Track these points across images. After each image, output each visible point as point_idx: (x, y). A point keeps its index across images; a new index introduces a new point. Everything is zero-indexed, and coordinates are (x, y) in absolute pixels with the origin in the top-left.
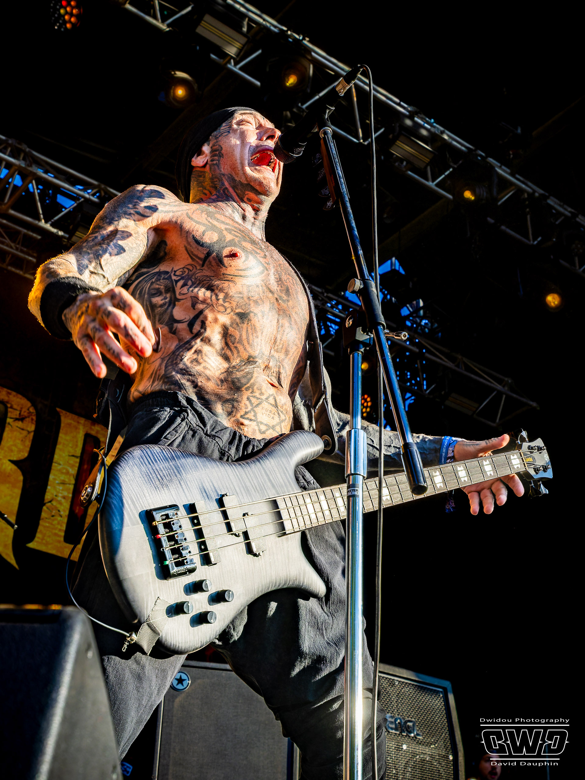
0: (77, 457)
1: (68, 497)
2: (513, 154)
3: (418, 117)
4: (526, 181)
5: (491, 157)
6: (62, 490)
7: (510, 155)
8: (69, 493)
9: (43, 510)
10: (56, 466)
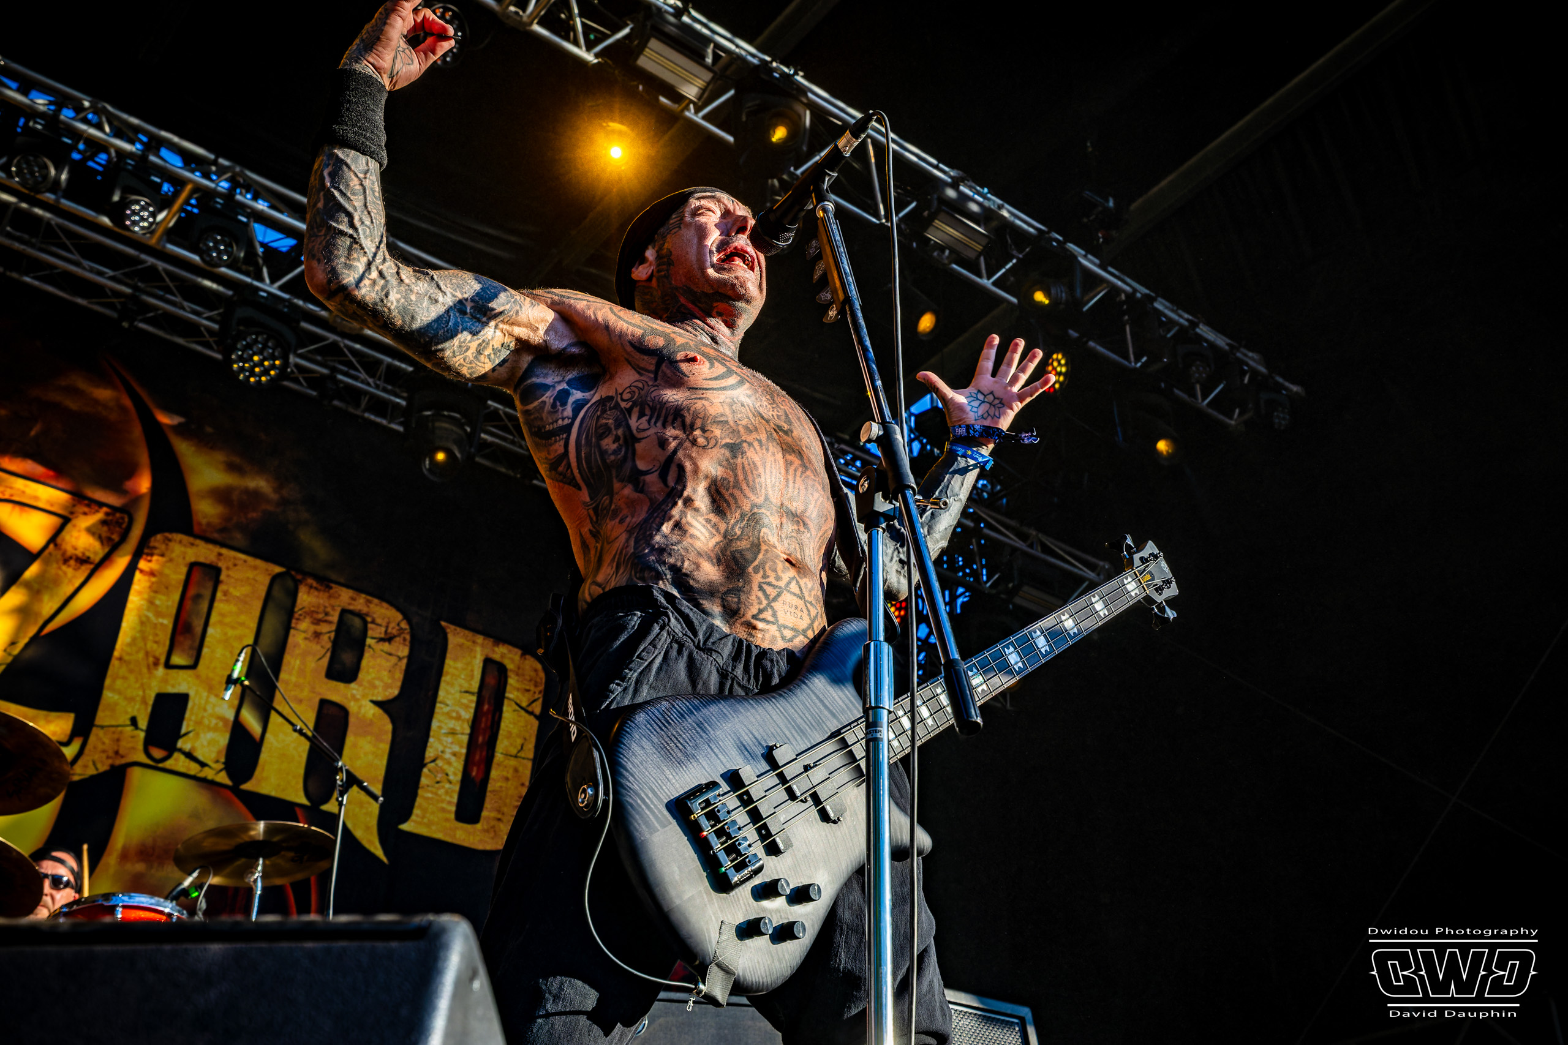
0: (472, 693)
1: (461, 754)
2: (1103, 237)
3: (966, 186)
4: (1122, 276)
5: (1070, 242)
6: (452, 743)
7: (1099, 238)
8: (461, 747)
9: (423, 774)
10: (441, 708)
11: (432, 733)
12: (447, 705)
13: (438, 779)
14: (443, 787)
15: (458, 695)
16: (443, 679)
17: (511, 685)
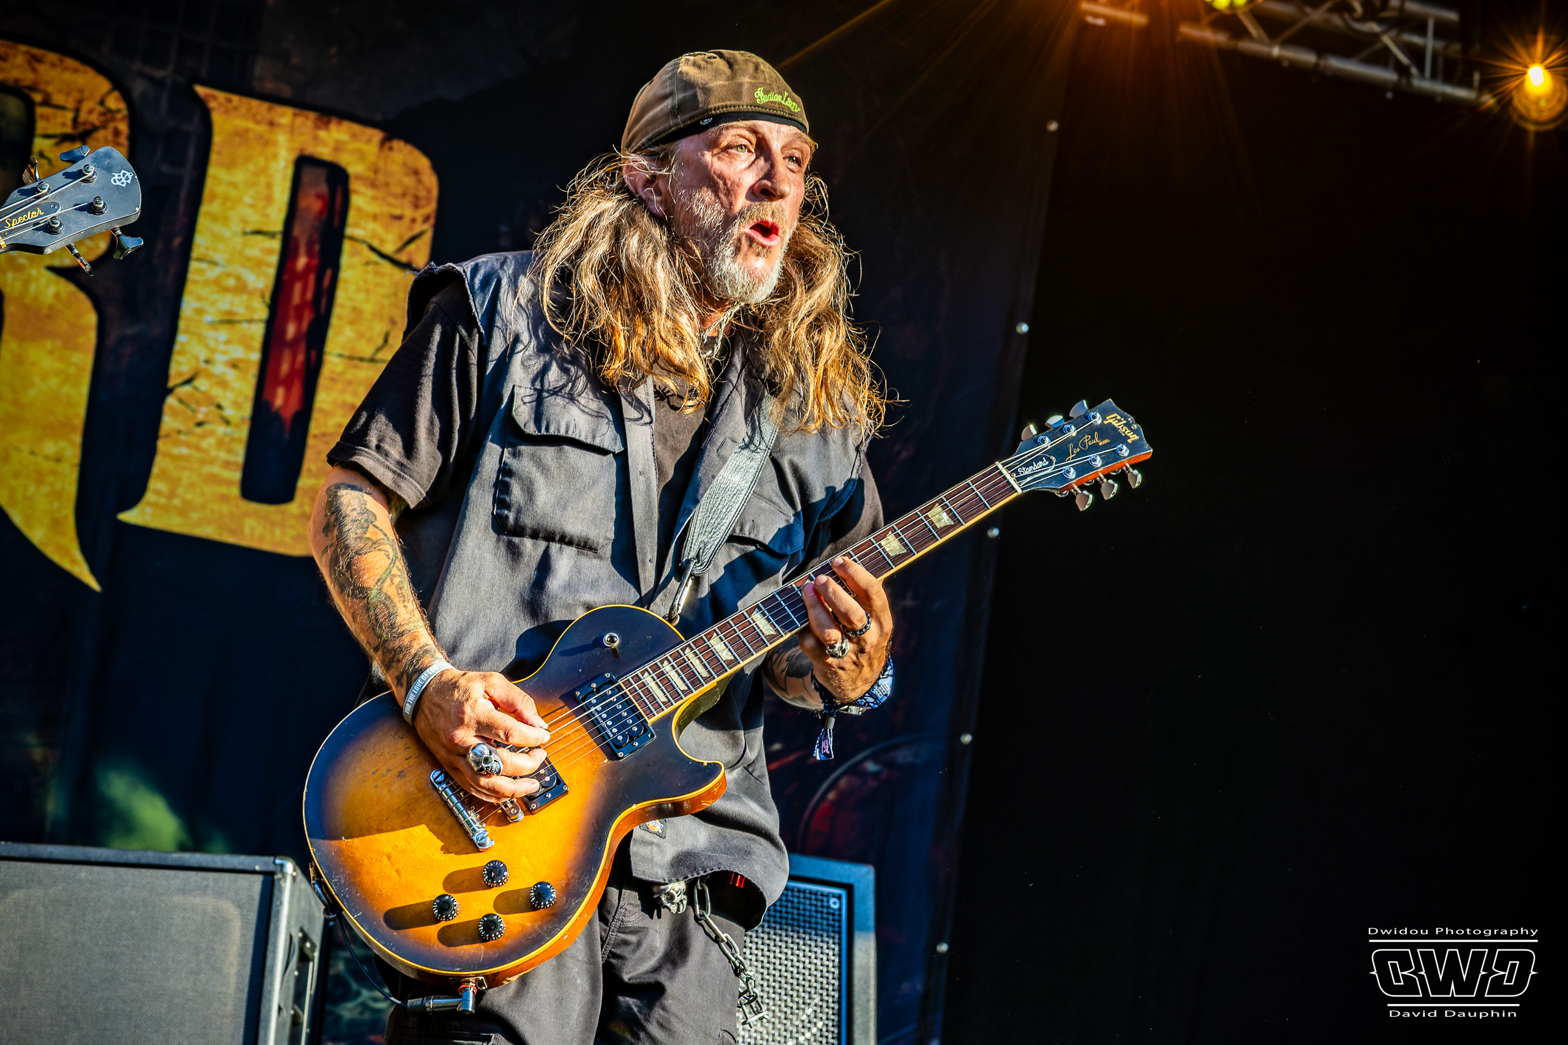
0: (271, 235)
1: (247, 362)
6: (228, 342)
8: (248, 347)
9: (166, 409)
10: (201, 272)
11: (182, 324)
12: (213, 263)
13: (200, 417)
14: (212, 433)
15: (239, 240)
16: (204, 209)
17: (359, 210)
